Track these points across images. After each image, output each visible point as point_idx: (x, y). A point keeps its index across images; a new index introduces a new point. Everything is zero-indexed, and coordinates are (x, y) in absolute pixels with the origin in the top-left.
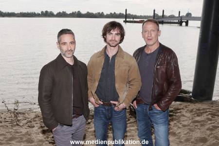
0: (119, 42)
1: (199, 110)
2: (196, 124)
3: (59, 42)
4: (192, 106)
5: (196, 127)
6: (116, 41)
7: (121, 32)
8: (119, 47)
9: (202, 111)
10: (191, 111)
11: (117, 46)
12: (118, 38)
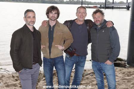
0: (56, 18)
1: (130, 72)
2: (124, 81)
3: (25, 17)
4: (125, 70)
5: (124, 83)
6: (55, 17)
7: (58, 12)
8: (57, 20)
9: (132, 73)
10: (124, 73)
11: (56, 20)
12: (56, 15)
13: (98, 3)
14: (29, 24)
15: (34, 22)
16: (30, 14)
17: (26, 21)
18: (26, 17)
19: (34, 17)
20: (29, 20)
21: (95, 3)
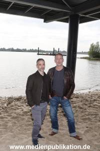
13: (49, 52)
14: (40, 70)
15: (44, 68)
16: (41, 62)
17: (38, 67)
18: (38, 65)
19: (44, 64)
20: (40, 67)
21: (47, 52)
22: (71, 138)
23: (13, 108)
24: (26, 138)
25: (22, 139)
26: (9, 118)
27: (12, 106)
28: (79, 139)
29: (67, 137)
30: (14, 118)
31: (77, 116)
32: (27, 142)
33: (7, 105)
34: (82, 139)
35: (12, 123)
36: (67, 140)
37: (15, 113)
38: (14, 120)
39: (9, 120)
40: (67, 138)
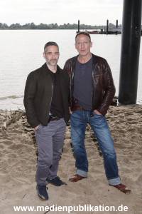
13: (99, 27)
21: (96, 27)
22: (110, 188)
23: (18, 129)
24: (27, 183)
25: (19, 185)
26: (6, 147)
27: (17, 127)
28: (125, 191)
29: (102, 185)
30: (14, 147)
31: (132, 148)
32: (28, 190)
33: (8, 125)
34: (129, 191)
35: (9, 156)
36: (101, 191)
37: (19, 139)
38: (13, 152)
39: (5, 151)
40: (100, 188)
